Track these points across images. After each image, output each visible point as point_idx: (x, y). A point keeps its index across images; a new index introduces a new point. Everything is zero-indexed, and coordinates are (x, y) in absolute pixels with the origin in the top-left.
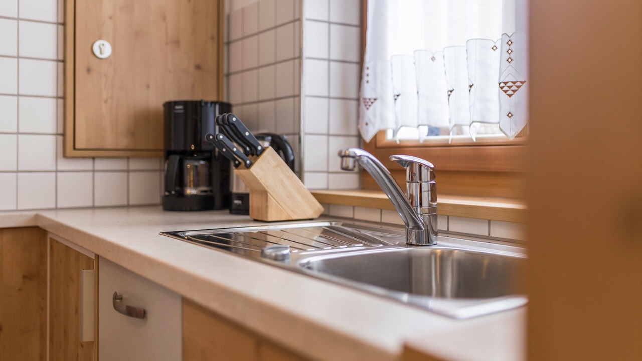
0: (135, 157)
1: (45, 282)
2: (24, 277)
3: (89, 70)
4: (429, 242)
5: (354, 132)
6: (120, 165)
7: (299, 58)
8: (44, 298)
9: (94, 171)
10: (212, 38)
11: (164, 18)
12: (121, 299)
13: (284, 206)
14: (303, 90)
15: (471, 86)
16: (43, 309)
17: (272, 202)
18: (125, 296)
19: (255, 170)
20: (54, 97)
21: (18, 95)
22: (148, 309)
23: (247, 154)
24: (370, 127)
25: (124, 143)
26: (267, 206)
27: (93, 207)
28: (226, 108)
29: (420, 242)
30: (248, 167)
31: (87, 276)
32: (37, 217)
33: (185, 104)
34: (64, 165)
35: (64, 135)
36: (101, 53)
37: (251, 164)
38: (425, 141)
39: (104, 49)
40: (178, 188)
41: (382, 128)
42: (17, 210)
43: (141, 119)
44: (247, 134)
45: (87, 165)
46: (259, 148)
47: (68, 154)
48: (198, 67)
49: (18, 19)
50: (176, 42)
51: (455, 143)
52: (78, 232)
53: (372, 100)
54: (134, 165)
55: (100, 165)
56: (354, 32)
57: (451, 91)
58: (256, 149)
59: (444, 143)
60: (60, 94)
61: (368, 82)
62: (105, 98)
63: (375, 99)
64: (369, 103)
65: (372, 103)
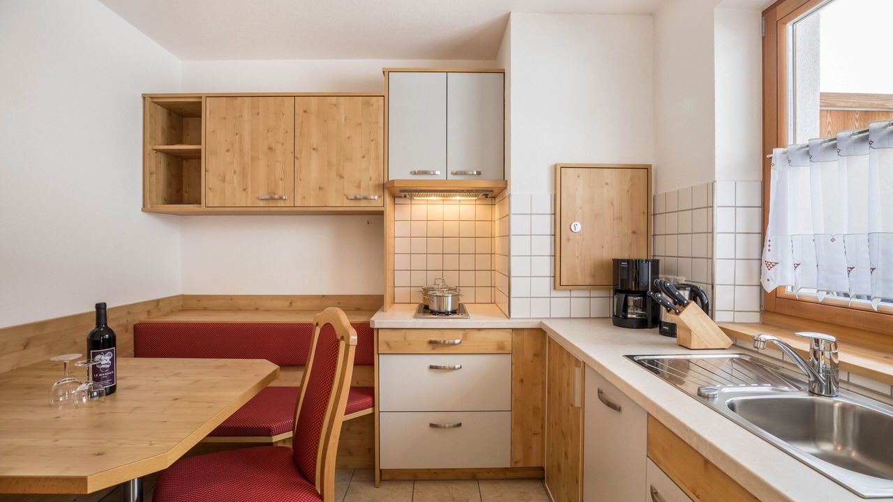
0: (594, 289)
1: (545, 358)
2: (534, 355)
3: (568, 240)
4: (830, 393)
5: (756, 283)
6: (586, 294)
7: (711, 232)
8: (544, 367)
9: (570, 297)
10: (644, 212)
11: (612, 205)
12: (602, 392)
13: (702, 339)
14: (715, 255)
15: (873, 269)
16: (543, 373)
17: (694, 337)
18: (604, 391)
19: (682, 316)
20: (549, 256)
21: (531, 256)
22: (621, 406)
23: (675, 303)
24: (771, 282)
25: (588, 281)
26: (690, 340)
27: (570, 318)
28: (655, 264)
29: (822, 392)
30: (678, 314)
31: (578, 371)
32: (541, 323)
33: (628, 261)
34: (554, 294)
35: (554, 277)
36: (575, 229)
37: (680, 312)
38: (825, 299)
39: (577, 227)
40: (624, 313)
41: (782, 284)
42: (530, 318)
43: (599, 267)
44: (677, 293)
45: (567, 294)
46: (686, 302)
47: (557, 287)
48: (634, 232)
49: (531, 214)
50: (620, 218)
51: (854, 306)
52: (573, 345)
53: (773, 264)
54: (594, 293)
55: (574, 294)
56: (757, 213)
57: (852, 268)
58: (683, 303)
59: (843, 304)
60: (553, 254)
61: (769, 250)
62: (577, 255)
63: (776, 264)
64: (771, 265)
65: (773, 266)
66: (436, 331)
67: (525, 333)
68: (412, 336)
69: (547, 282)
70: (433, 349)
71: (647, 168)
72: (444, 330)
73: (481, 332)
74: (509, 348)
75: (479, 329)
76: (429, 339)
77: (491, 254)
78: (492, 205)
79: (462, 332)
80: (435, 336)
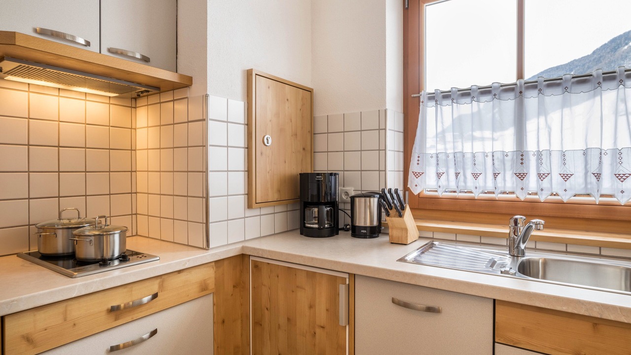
0: (277, 205)
2: (234, 286)
3: (262, 154)
6: (272, 210)
7: (383, 150)
9: (260, 215)
10: (309, 132)
11: (291, 121)
14: (387, 168)
17: (409, 234)
19: (405, 218)
20: (243, 171)
21: (228, 171)
24: (418, 187)
26: (407, 237)
27: (261, 237)
32: (243, 248)
34: (250, 213)
35: (248, 194)
36: (268, 143)
37: (403, 215)
39: (269, 140)
42: (228, 245)
45: (257, 212)
47: (250, 206)
48: (304, 149)
49: (227, 122)
50: (296, 135)
55: (263, 211)
60: (246, 169)
61: (418, 164)
62: (268, 171)
63: (422, 173)
64: (417, 175)
65: (421, 175)
66: (120, 290)
67: (226, 263)
68: (77, 311)
69: (242, 200)
70: (116, 319)
71: (310, 91)
72: (132, 285)
73: (181, 274)
74: (211, 285)
75: (179, 272)
76: (109, 306)
77: (131, 172)
78: (131, 107)
79: (158, 281)
80: (118, 299)
